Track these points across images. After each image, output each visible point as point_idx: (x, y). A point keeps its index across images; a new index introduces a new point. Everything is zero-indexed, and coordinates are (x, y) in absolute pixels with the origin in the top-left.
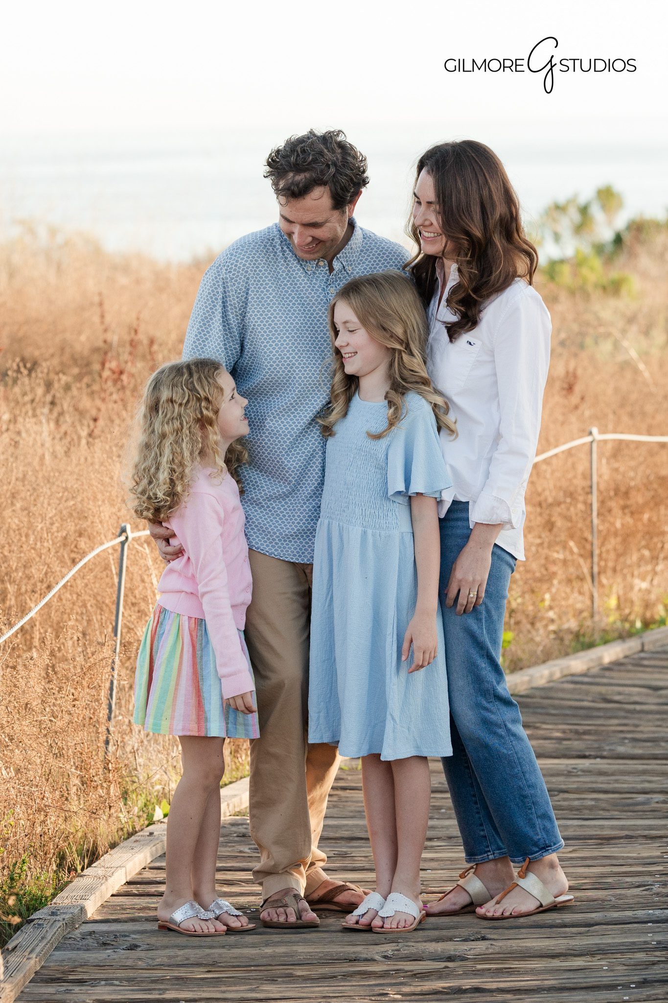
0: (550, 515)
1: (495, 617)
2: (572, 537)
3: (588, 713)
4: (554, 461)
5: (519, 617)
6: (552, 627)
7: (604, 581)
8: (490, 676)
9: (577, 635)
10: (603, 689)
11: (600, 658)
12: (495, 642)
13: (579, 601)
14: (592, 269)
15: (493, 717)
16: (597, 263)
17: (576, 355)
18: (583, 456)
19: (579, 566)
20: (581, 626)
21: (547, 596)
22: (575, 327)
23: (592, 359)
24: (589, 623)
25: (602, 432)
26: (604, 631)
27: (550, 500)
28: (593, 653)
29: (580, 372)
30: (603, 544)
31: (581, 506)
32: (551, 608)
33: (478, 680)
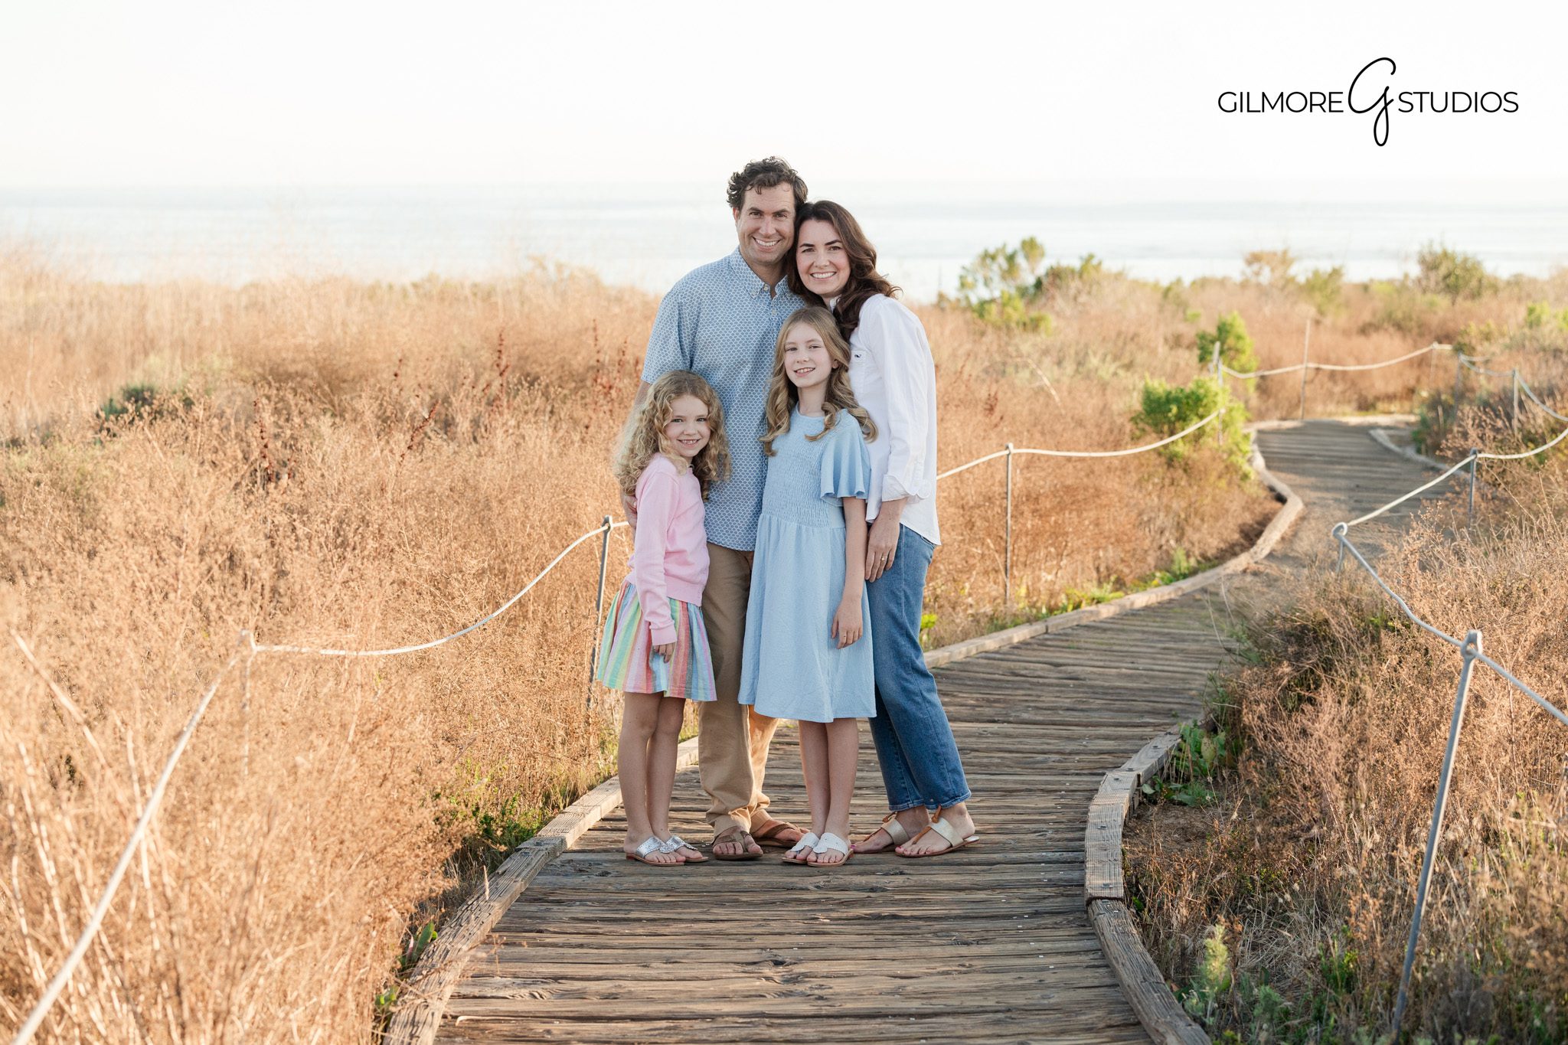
0: (971, 516)
1: (913, 602)
2: (989, 535)
3: (999, 685)
4: (976, 470)
5: (942, 601)
6: (970, 611)
7: (1016, 573)
8: (912, 653)
9: (992, 618)
10: (1011, 665)
11: (1011, 638)
12: (913, 623)
13: (995, 590)
14: (1015, 309)
15: (911, 687)
16: (1020, 304)
17: (997, 381)
18: (1001, 467)
19: (994, 560)
20: (995, 611)
21: (967, 585)
22: (998, 358)
23: (1012, 386)
24: (1001, 608)
25: (1016, 447)
26: (1015, 615)
27: (971, 503)
28: (1004, 635)
29: (1000, 395)
30: (1015, 542)
31: (997, 509)
32: (970, 595)
33: (899, 655)
